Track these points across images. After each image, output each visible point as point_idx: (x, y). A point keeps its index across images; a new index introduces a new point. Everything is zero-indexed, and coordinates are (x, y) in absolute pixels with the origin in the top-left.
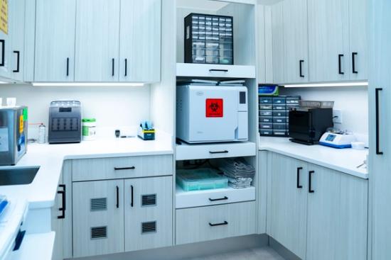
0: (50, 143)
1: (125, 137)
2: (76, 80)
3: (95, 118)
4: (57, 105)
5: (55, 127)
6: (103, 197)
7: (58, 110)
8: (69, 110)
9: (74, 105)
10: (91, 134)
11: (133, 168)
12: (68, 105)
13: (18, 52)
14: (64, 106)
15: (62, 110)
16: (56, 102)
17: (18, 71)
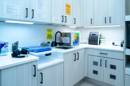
0: (89, 44)
1: (116, 45)
2: (94, 25)
3: (105, 38)
4: (92, 33)
5: (90, 40)
6: (97, 61)
7: (92, 34)
8: (95, 34)
9: (96, 33)
10: (102, 43)
11: (107, 54)
12: (95, 33)
13: (75, 19)
14: (93, 33)
15: (93, 34)
16: (92, 32)
17: (75, 23)
